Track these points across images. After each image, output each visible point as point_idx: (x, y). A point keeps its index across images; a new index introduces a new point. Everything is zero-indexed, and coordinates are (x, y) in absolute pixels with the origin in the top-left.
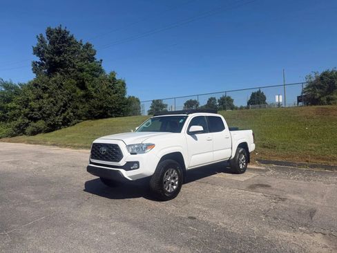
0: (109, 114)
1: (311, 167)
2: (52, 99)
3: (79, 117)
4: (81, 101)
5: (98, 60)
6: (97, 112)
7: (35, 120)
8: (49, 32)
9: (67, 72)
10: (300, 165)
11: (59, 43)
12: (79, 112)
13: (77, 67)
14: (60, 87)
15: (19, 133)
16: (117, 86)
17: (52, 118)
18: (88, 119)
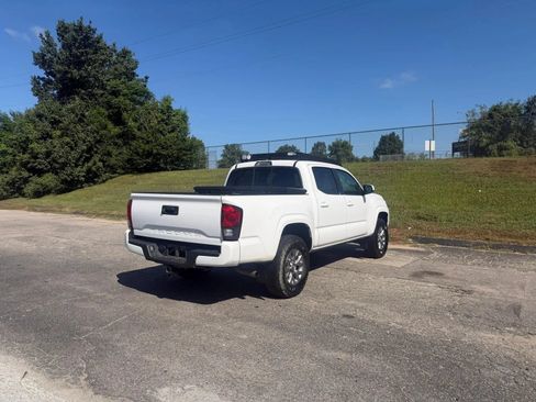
0: (162, 165)
1: (493, 247)
2: (68, 139)
3: (113, 170)
4: (116, 144)
5: (141, 77)
6: (142, 162)
7: (40, 173)
8: (63, 30)
9: (92, 95)
10: (477, 245)
11: (78, 48)
12: (113, 161)
13: (108, 88)
14: (81, 121)
15: (13, 193)
16: (175, 120)
17: (68, 170)
18: (127, 173)
